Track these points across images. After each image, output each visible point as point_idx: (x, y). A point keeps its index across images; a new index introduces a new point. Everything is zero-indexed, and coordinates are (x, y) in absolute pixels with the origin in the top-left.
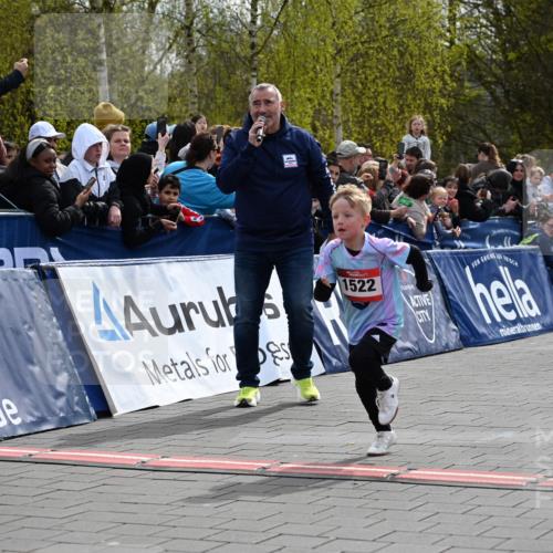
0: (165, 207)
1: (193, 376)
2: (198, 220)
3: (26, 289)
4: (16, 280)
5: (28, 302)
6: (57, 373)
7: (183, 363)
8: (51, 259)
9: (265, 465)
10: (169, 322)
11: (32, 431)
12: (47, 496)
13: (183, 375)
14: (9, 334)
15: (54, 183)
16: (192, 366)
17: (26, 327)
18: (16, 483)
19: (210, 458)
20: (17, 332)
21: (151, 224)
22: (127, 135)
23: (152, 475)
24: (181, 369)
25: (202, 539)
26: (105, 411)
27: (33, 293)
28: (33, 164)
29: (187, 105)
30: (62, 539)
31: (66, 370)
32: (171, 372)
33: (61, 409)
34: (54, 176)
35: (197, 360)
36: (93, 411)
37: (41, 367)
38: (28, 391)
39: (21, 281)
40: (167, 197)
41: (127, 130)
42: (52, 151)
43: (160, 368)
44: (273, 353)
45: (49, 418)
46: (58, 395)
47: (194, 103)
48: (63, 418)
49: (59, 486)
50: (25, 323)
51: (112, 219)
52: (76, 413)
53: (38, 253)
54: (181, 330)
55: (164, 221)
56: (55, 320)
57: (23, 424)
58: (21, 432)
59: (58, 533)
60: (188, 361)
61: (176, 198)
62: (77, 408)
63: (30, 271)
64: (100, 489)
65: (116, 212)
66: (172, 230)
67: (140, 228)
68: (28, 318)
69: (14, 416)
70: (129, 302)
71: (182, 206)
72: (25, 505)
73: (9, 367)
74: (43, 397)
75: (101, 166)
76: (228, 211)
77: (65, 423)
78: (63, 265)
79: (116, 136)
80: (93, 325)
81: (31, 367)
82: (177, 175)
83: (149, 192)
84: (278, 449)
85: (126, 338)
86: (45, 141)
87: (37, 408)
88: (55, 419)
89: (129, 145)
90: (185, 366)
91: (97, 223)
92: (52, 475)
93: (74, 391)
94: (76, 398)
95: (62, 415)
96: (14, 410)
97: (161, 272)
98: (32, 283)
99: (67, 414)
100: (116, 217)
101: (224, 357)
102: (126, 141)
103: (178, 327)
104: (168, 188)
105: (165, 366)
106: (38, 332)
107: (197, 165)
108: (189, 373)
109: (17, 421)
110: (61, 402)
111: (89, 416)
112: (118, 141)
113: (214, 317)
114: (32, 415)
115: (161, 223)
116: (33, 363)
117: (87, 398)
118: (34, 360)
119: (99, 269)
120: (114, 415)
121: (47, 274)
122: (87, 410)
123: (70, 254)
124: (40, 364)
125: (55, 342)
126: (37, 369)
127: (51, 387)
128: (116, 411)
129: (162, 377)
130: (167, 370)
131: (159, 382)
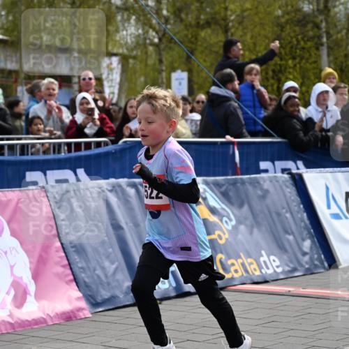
3: (284, 187)
4: (277, 181)
5: (285, 196)
6: (303, 240)
8: (298, 169)
11: (289, 276)
12: (302, 317)
14: (274, 215)
15: (298, 120)
17: (284, 211)
18: (282, 308)
20: (279, 214)
27: (289, 190)
30: (314, 344)
31: (309, 238)
33: (307, 263)
36: (326, 264)
37: (294, 236)
38: (286, 251)
39: (281, 182)
41: (346, 87)
42: (297, 100)
45: (299, 268)
46: (304, 254)
48: (308, 269)
49: (309, 311)
50: (283, 208)
52: (316, 266)
53: (290, 164)
56: (302, 206)
57: (283, 272)
58: (282, 277)
59: (312, 340)
62: (316, 262)
63: (286, 176)
68: (285, 205)
69: (278, 267)
70: (348, 196)
72: (289, 322)
73: (274, 236)
74: (295, 255)
75: (329, 108)
77: (309, 272)
78: (307, 172)
79: (340, 91)
80: (328, 212)
81: (288, 236)
85: (346, 218)
87: (291, 262)
88: (303, 269)
91: (327, 145)
92: (305, 304)
93: (315, 252)
94: (316, 256)
95: (307, 266)
96: (278, 263)
98: (288, 184)
99: (310, 266)
106: (292, 214)
109: (279, 270)
110: (307, 258)
111: (324, 268)
114: (288, 266)
116: (289, 234)
117: (323, 256)
118: (290, 232)
119: (329, 175)
120: (340, 267)
121: (297, 177)
122: (323, 264)
123: (309, 165)
124: (292, 233)
125: (302, 221)
126: (291, 238)
127: (300, 249)
128: (340, 265)
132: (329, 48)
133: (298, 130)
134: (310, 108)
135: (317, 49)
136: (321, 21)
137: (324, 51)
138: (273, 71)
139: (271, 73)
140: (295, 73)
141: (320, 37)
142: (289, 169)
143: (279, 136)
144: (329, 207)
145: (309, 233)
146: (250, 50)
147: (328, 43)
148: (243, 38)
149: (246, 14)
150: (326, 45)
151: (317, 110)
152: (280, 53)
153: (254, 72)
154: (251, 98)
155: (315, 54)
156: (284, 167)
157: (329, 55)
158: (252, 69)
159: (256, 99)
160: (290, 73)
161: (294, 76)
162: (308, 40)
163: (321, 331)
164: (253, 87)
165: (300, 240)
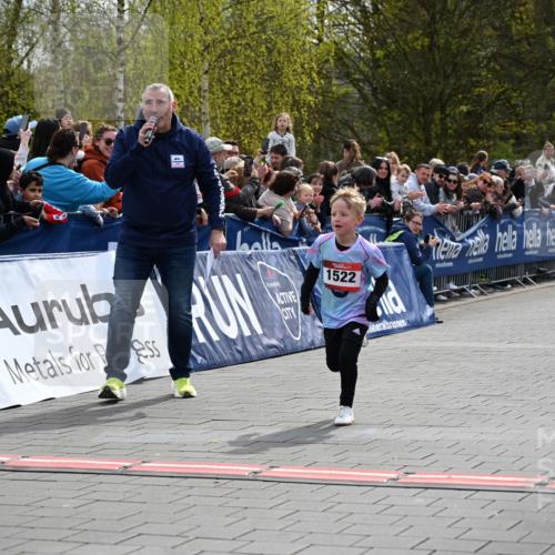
0: (28, 204)
1: (55, 375)
2: (61, 218)
7: (45, 362)
9: (126, 464)
13: (45, 374)
16: (54, 365)
19: (71, 457)
21: (13, 221)
23: (11, 475)
24: (44, 368)
25: (59, 541)
32: (33, 371)
35: (60, 358)
43: (22, 366)
44: (137, 351)
54: (44, 328)
55: (26, 217)
60: (50, 359)
61: (40, 195)
66: (35, 227)
67: (2, 225)
71: (45, 203)
76: (92, 207)
82: (39, 172)
83: (11, 188)
84: (141, 448)
90: (48, 365)
97: (24, 270)
101: (88, 355)
103: (40, 324)
105: (27, 365)
107: (59, 161)
108: (52, 372)
113: (78, 315)
115: (23, 219)
129: (25, 376)
130: (29, 368)
131: (21, 381)
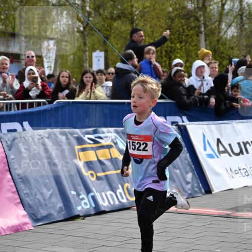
0: (235, 98)
1: (248, 175)
6: (187, 173)
7: (244, 169)
8: (183, 122)
10: (237, 150)
12: (186, 228)
13: (244, 175)
15: (184, 87)
16: (248, 171)
18: (171, 222)
21: (228, 105)
22: (216, 65)
23: (233, 220)
24: (243, 172)
26: (208, 190)
28: (174, 79)
29: (240, 51)
30: (194, 248)
31: (191, 171)
32: (238, 173)
33: (189, 190)
34: (184, 84)
35: (250, 168)
36: (203, 191)
37: (180, 171)
38: (174, 181)
40: (234, 93)
41: (216, 63)
42: (183, 73)
43: (233, 170)
45: (184, 193)
46: (188, 183)
47: (243, 50)
48: (190, 194)
49: (191, 224)
51: (210, 104)
52: (196, 191)
53: (177, 119)
56: (186, 149)
59: (192, 245)
60: (246, 168)
62: (196, 189)
63: (174, 127)
64: (209, 226)
65: (213, 100)
66: (238, 108)
67: (223, 107)
70: (219, 141)
72: (176, 232)
74: (181, 183)
75: (205, 79)
77: (191, 196)
78: (189, 124)
79: (211, 65)
80: (204, 153)
81: (175, 170)
85: (218, 157)
86: (180, 68)
88: (187, 194)
89: (217, 69)
91: (204, 105)
92: (187, 219)
93: (195, 181)
94: (196, 185)
95: (189, 192)
97: (234, 127)
99: (192, 191)
100: (213, 102)
102: (216, 68)
103: (241, 152)
104: (235, 89)
105: (235, 170)
108: (247, 174)
110: (189, 186)
111: (202, 193)
112: (212, 68)
115: (233, 105)
116: (177, 169)
117: (201, 185)
118: (177, 167)
119: (205, 126)
120: (213, 193)
121: (182, 128)
122: (201, 190)
123: (191, 119)
124: (179, 168)
125: (186, 159)
126: (178, 171)
127: (185, 179)
128: (213, 191)
129: (234, 175)
130: (236, 172)
131: (233, 177)
132: (206, 35)
133: (183, 95)
134: (191, 78)
135: (198, 36)
136: (200, 16)
137: (202, 37)
138: (166, 51)
139: (164, 53)
140: (182, 53)
141: (199, 27)
142: (177, 122)
143: (170, 98)
144: (205, 149)
145: (191, 167)
146: (149, 36)
147: (205, 31)
148: (145, 27)
149: (146, 10)
150: (203, 33)
151: (196, 80)
152: (171, 39)
153: (152, 52)
154: (150, 71)
155: (196, 39)
156: (173, 121)
157: (205, 40)
158: (150, 50)
159: (153, 71)
160: (178, 53)
161: (180, 55)
162: (191, 29)
163: (199, 238)
164: (150, 63)
165: (184, 173)
